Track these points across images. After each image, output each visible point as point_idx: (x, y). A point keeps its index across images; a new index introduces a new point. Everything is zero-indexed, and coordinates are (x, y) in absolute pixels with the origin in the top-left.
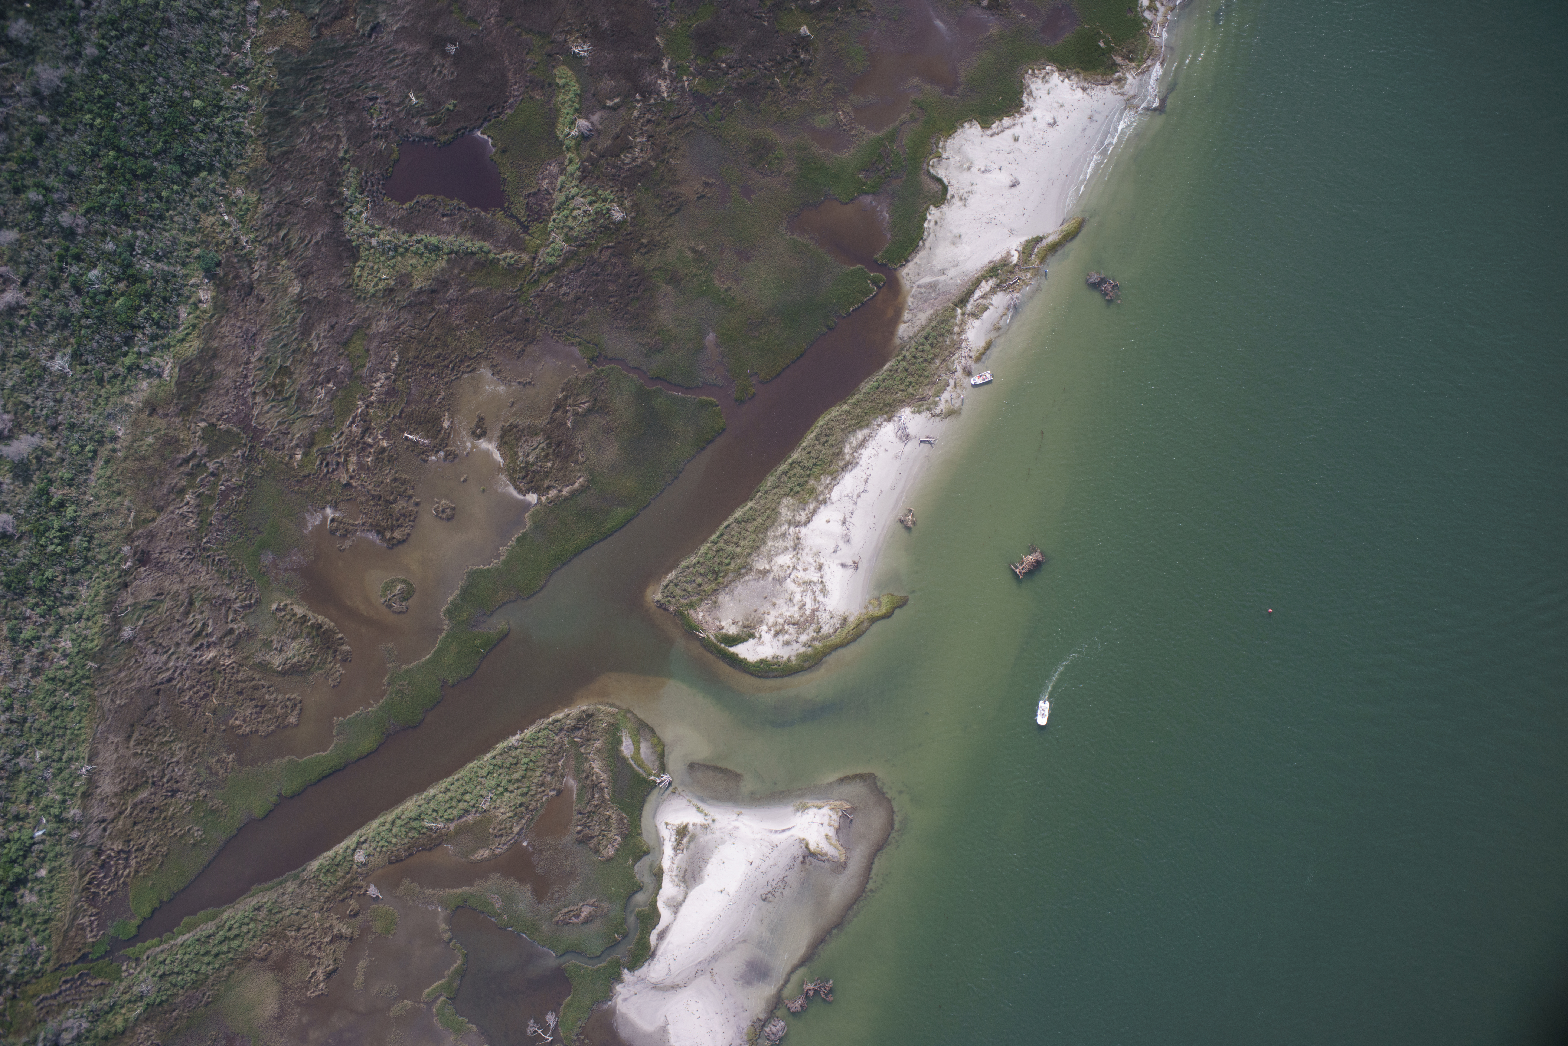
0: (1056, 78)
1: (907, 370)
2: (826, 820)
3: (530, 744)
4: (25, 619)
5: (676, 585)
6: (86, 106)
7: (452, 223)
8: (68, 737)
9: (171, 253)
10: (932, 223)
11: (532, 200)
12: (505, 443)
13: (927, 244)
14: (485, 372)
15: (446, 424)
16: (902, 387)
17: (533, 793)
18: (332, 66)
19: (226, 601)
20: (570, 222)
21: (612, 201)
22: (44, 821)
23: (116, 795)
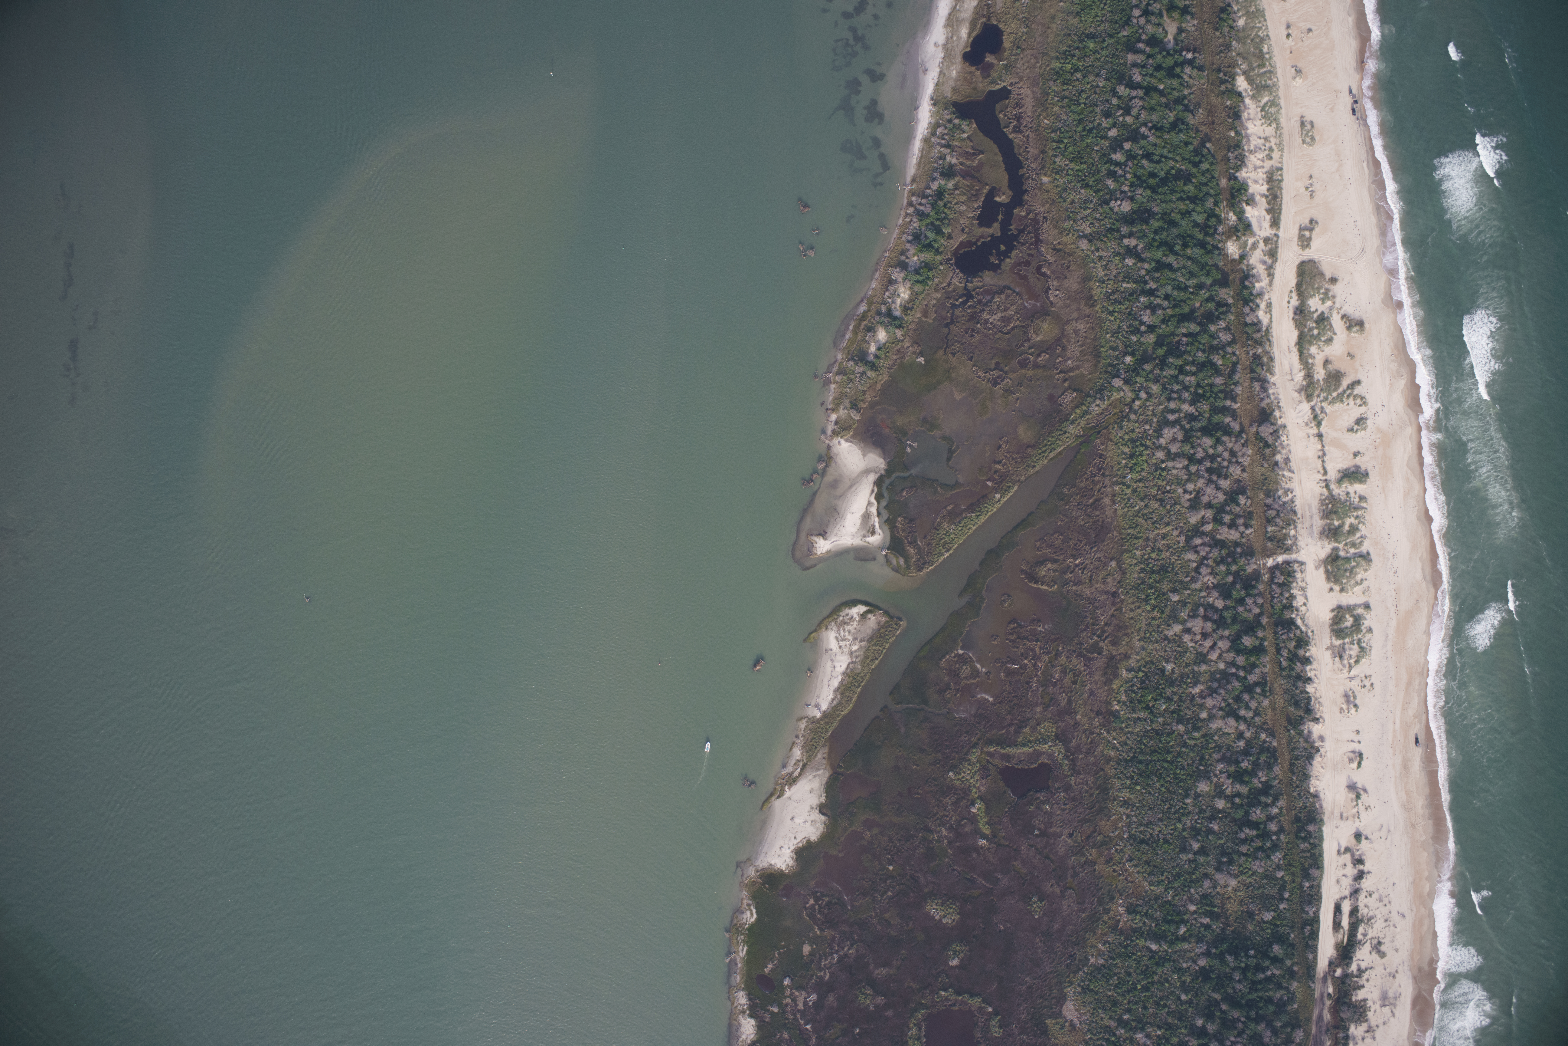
1: (821, 733)
2: (818, 549)
4: (1157, 559)
5: (896, 628)
6: (1185, 776)
7: (1019, 757)
9: (1134, 722)
11: (988, 774)
12: (976, 671)
15: (1002, 674)
16: (822, 725)
17: (935, 535)
18: (1086, 815)
19: (1076, 584)
21: (955, 779)
23: (1102, 498)
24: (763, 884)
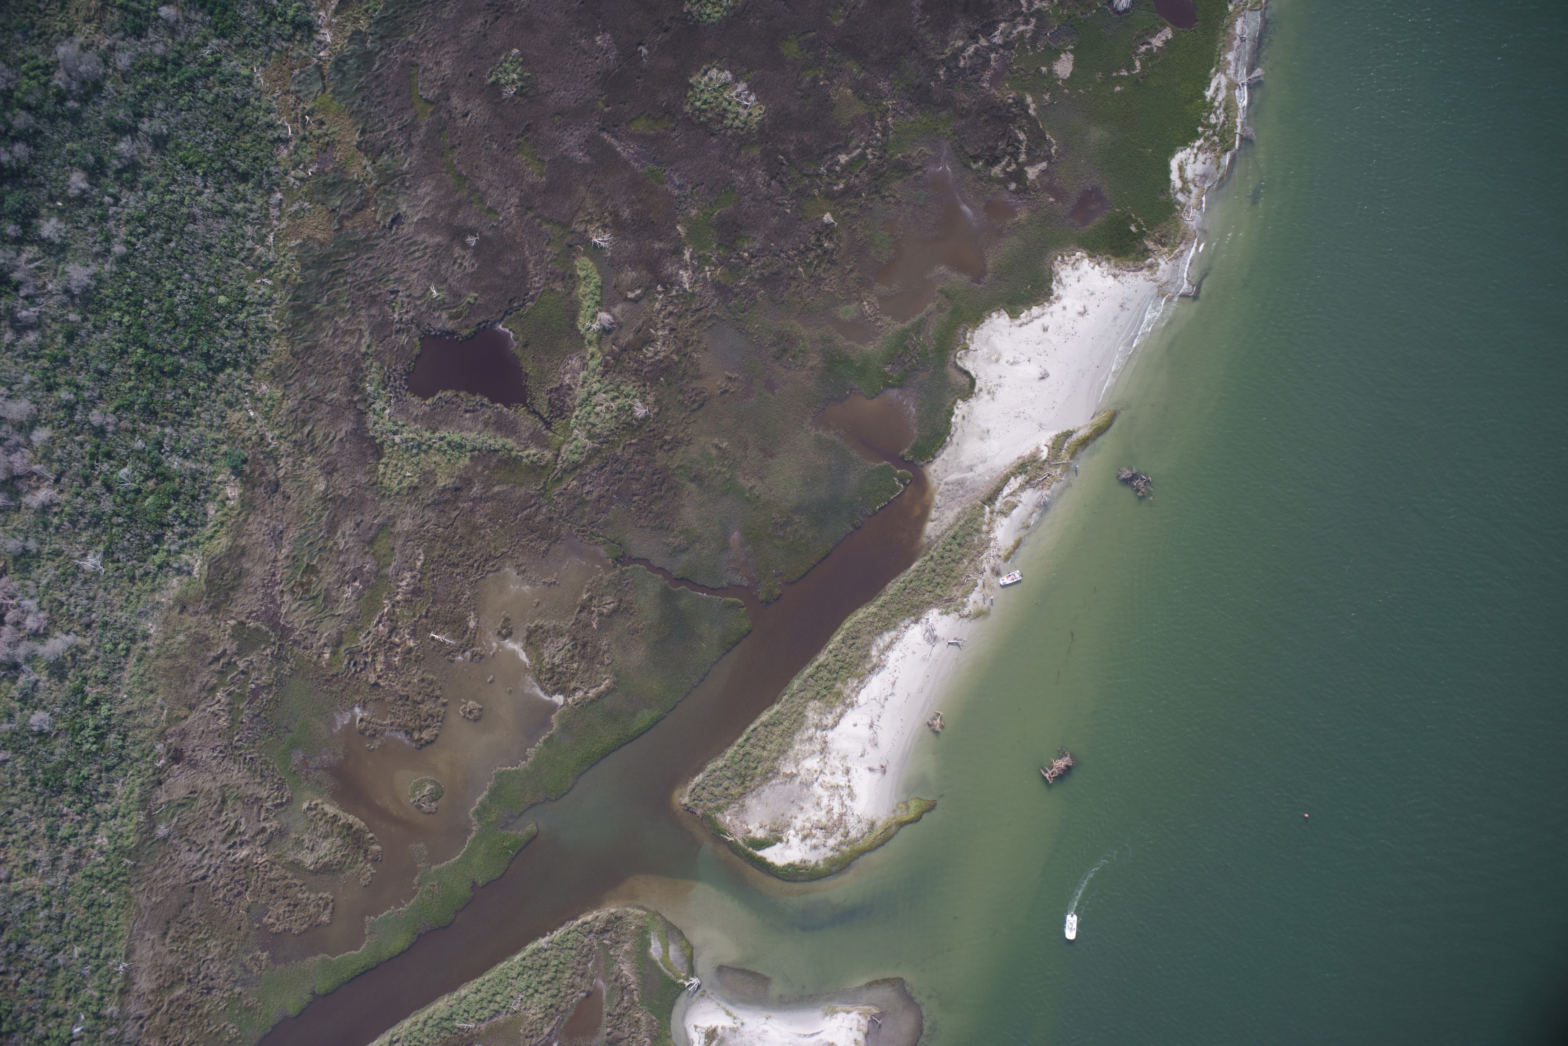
0: (1086, 264)
1: (934, 571)
2: (855, 1025)
3: (560, 945)
4: (62, 816)
5: (703, 789)
6: (115, 304)
7: (475, 419)
8: (105, 934)
9: (199, 449)
10: (960, 418)
11: (555, 395)
12: (531, 644)
13: (955, 440)
14: (510, 571)
15: (472, 624)
16: (930, 588)
17: (563, 994)
18: (353, 259)
19: (257, 799)
20: (592, 419)
21: (635, 397)
22: (83, 1017)
23: (153, 991)
24: (1142, 234)
